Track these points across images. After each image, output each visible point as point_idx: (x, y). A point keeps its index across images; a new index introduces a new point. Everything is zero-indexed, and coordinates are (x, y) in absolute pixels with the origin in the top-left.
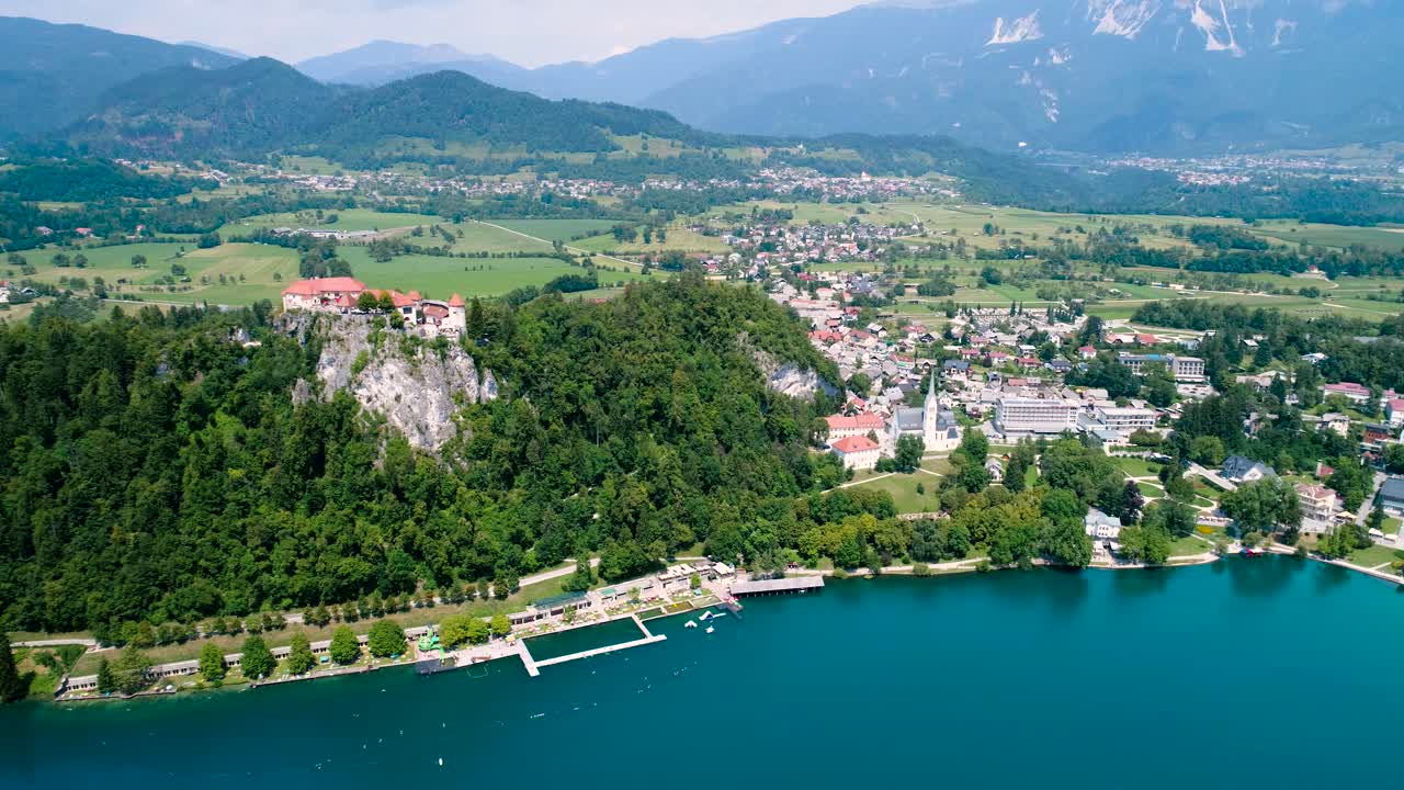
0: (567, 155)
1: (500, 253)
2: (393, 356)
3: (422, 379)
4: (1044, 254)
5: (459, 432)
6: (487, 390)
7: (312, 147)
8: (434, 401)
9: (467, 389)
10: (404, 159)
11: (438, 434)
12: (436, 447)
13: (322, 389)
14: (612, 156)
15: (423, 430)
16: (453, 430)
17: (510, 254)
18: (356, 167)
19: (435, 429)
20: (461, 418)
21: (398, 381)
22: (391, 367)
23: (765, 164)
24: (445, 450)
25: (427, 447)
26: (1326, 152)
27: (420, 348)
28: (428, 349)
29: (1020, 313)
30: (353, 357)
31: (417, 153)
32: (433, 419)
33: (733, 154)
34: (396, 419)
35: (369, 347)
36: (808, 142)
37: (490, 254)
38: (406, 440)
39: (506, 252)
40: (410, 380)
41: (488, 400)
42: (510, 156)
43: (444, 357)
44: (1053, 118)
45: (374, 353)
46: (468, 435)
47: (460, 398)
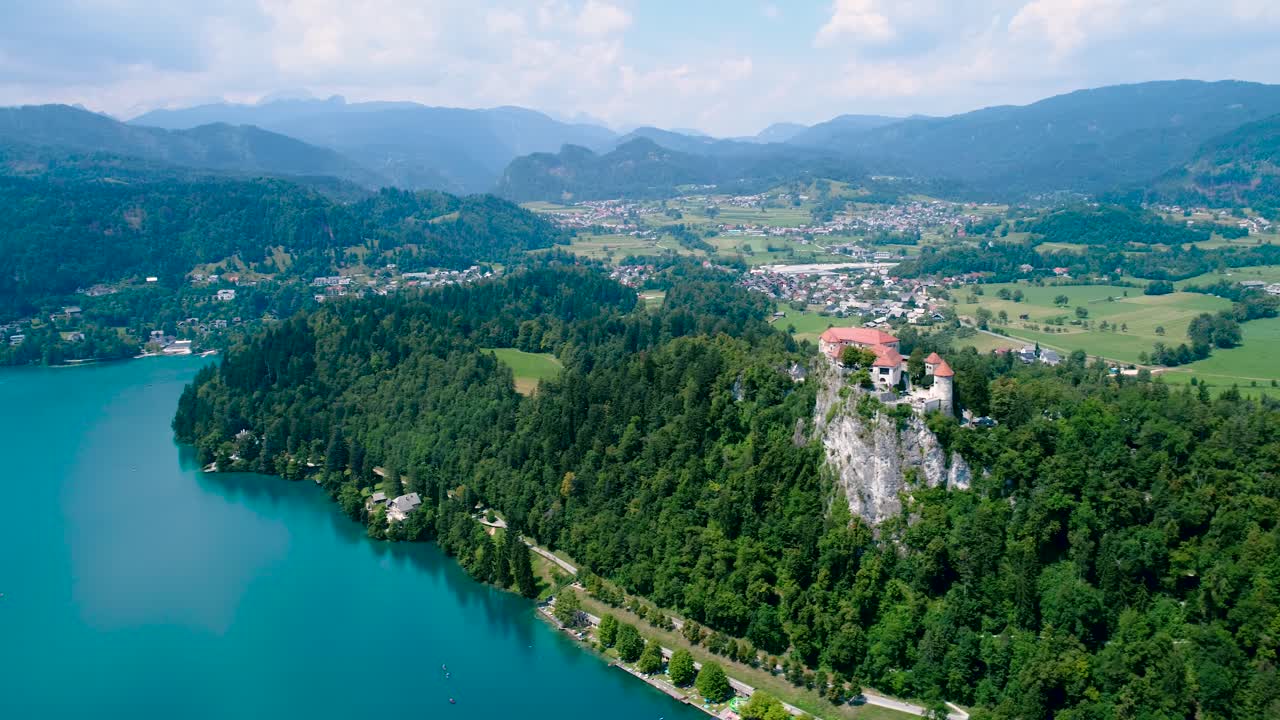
2: (851, 415)
3: (872, 445)
5: (906, 513)
6: (954, 476)
8: (880, 471)
9: (926, 470)
11: (881, 507)
12: (878, 520)
15: (865, 497)
16: (899, 508)
19: (878, 502)
20: (912, 498)
21: (851, 441)
22: (848, 425)
24: (885, 526)
25: (868, 519)
27: (878, 413)
28: (885, 415)
32: (878, 490)
34: (845, 479)
35: (838, 401)
38: (846, 503)
40: (858, 443)
41: (955, 488)
43: (902, 427)
46: (915, 519)
47: (913, 476)
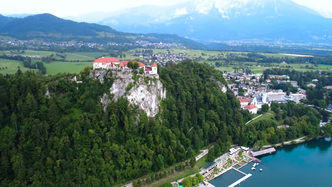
0: (84, 36)
1: (83, 60)
2: (143, 84)
3: (150, 92)
4: (224, 59)
6: (164, 95)
7: (6, 33)
8: (154, 99)
9: (161, 95)
10: (36, 37)
11: (155, 111)
12: (154, 115)
13: (113, 97)
14: (97, 37)
15: (151, 110)
16: (158, 109)
17: (86, 61)
18: (21, 39)
19: (154, 109)
20: (160, 105)
21: (144, 93)
22: (141, 88)
23: (136, 40)
24: (156, 116)
25: (151, 116)
26: (251, 40)
27: (150, 81)
28: (152, 81)
29: (237, 72)
30: (127, 85)
31: (40, 35)
32: (153, 106)
33: (128, 37)
34: (142, 107)
35: (132, 81)
36: (144, 35)
37: (80, 61)
38: (146, 114)
39: (85, 60)
40: (147, 92)
42: (68, 37)
44: (192, 32)
45: (135, 83)
46: (162, 111)
47: (159, 98)
